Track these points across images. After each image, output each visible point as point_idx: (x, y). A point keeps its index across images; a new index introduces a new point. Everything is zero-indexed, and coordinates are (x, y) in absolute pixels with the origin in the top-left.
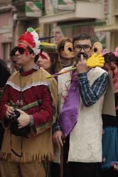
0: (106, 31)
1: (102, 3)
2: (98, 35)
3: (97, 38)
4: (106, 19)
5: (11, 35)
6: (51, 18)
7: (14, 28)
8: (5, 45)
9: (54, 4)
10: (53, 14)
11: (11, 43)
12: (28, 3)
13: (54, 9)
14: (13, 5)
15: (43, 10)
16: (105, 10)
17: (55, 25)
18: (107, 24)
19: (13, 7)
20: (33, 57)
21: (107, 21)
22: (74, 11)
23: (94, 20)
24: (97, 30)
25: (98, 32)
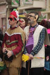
0: (46, 13)
1: (44, 1)
2: (42, 15)
3: (42, 16)
4: (46, 8)
5: (5, 15)
6: (22, 7)
7: (7, 11)
8: (3, 19)
9: (24, 1)
10: (23, 6)
11: (5, 18)
12: (13, 1)
13: (24, 4)
14: (6, 2)
15: (19, 4)
16: (46, 4)
17: (24, 10)
18: (46, 10)
19: (6, 3)
20: (16, 22)
21: (46, 9)
22: (32, 4)
23: (41, 8)
24: (42, 12)
25: (42, 14)
